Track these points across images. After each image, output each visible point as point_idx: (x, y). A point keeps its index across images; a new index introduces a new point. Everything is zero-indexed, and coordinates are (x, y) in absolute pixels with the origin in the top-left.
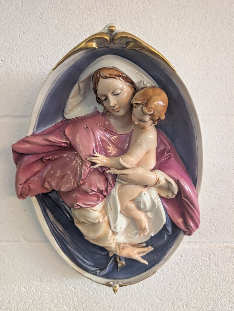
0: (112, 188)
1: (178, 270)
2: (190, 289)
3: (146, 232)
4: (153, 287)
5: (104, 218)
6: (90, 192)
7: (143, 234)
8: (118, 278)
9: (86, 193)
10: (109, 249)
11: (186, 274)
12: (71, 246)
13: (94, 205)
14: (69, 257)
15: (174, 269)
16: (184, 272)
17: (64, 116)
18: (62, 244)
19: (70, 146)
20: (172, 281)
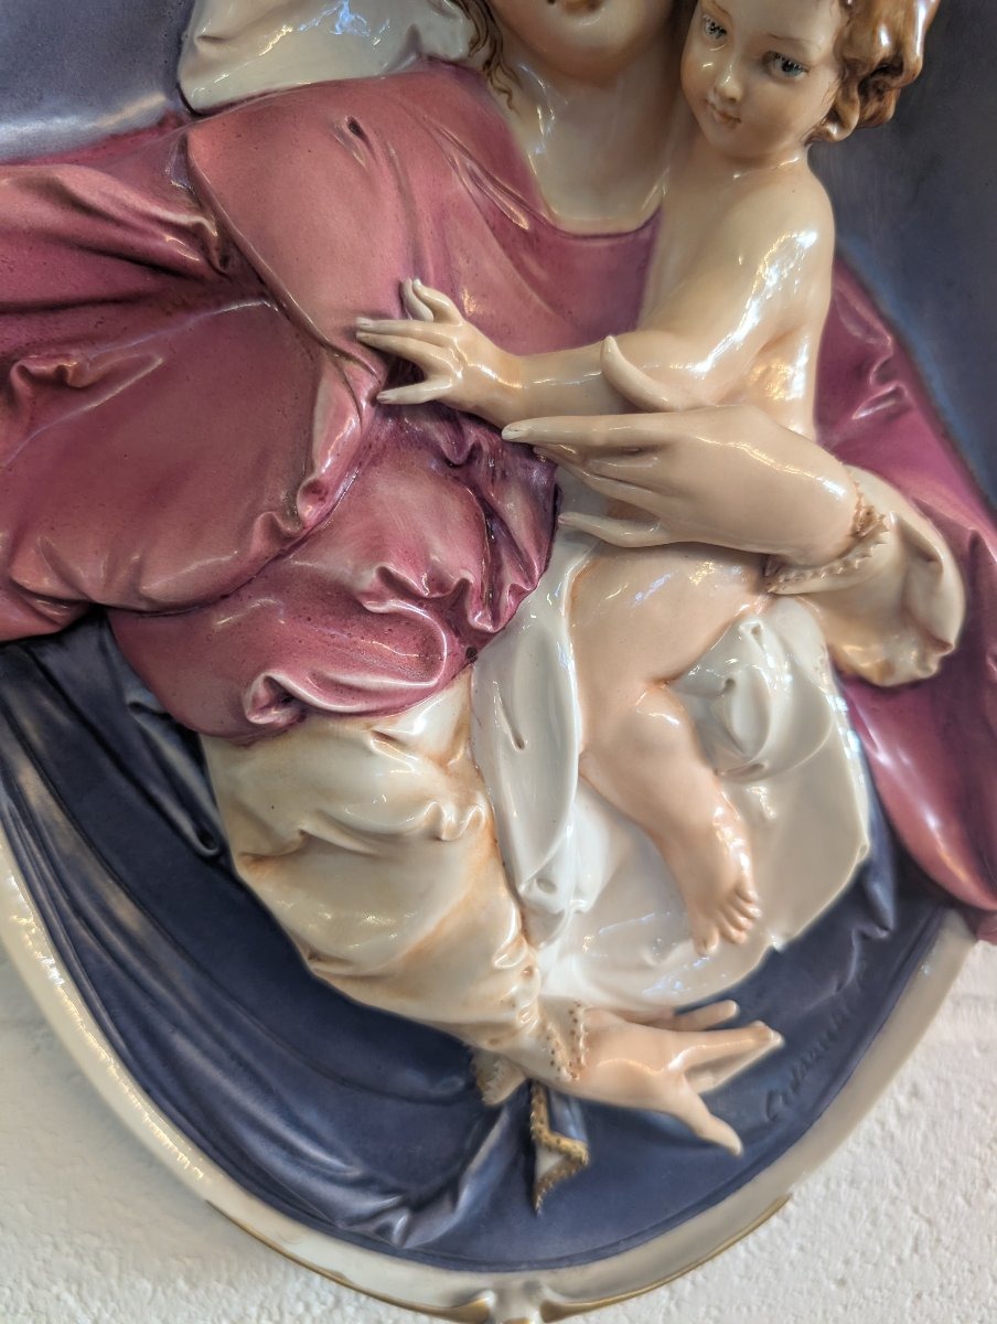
0: (530, 579)
1: (892, 1186)
2: (966, 1301)
3: (742, 920)
4: (738, 1309)
5: (464, 804)
6: (369, 595)
7: (725, 937)
8: (529, 1262)
9: (344, 602)
10: (493, 1042)
11: (941, 1207)
12: (197, 1044)
13: (398, 702)
14: (180, 1117)
15: (871, 1182)
16: (928, 1198)
17: (178, 86)
18: (134, 1033)
19: (225, 260)
20: (858, 1256)
